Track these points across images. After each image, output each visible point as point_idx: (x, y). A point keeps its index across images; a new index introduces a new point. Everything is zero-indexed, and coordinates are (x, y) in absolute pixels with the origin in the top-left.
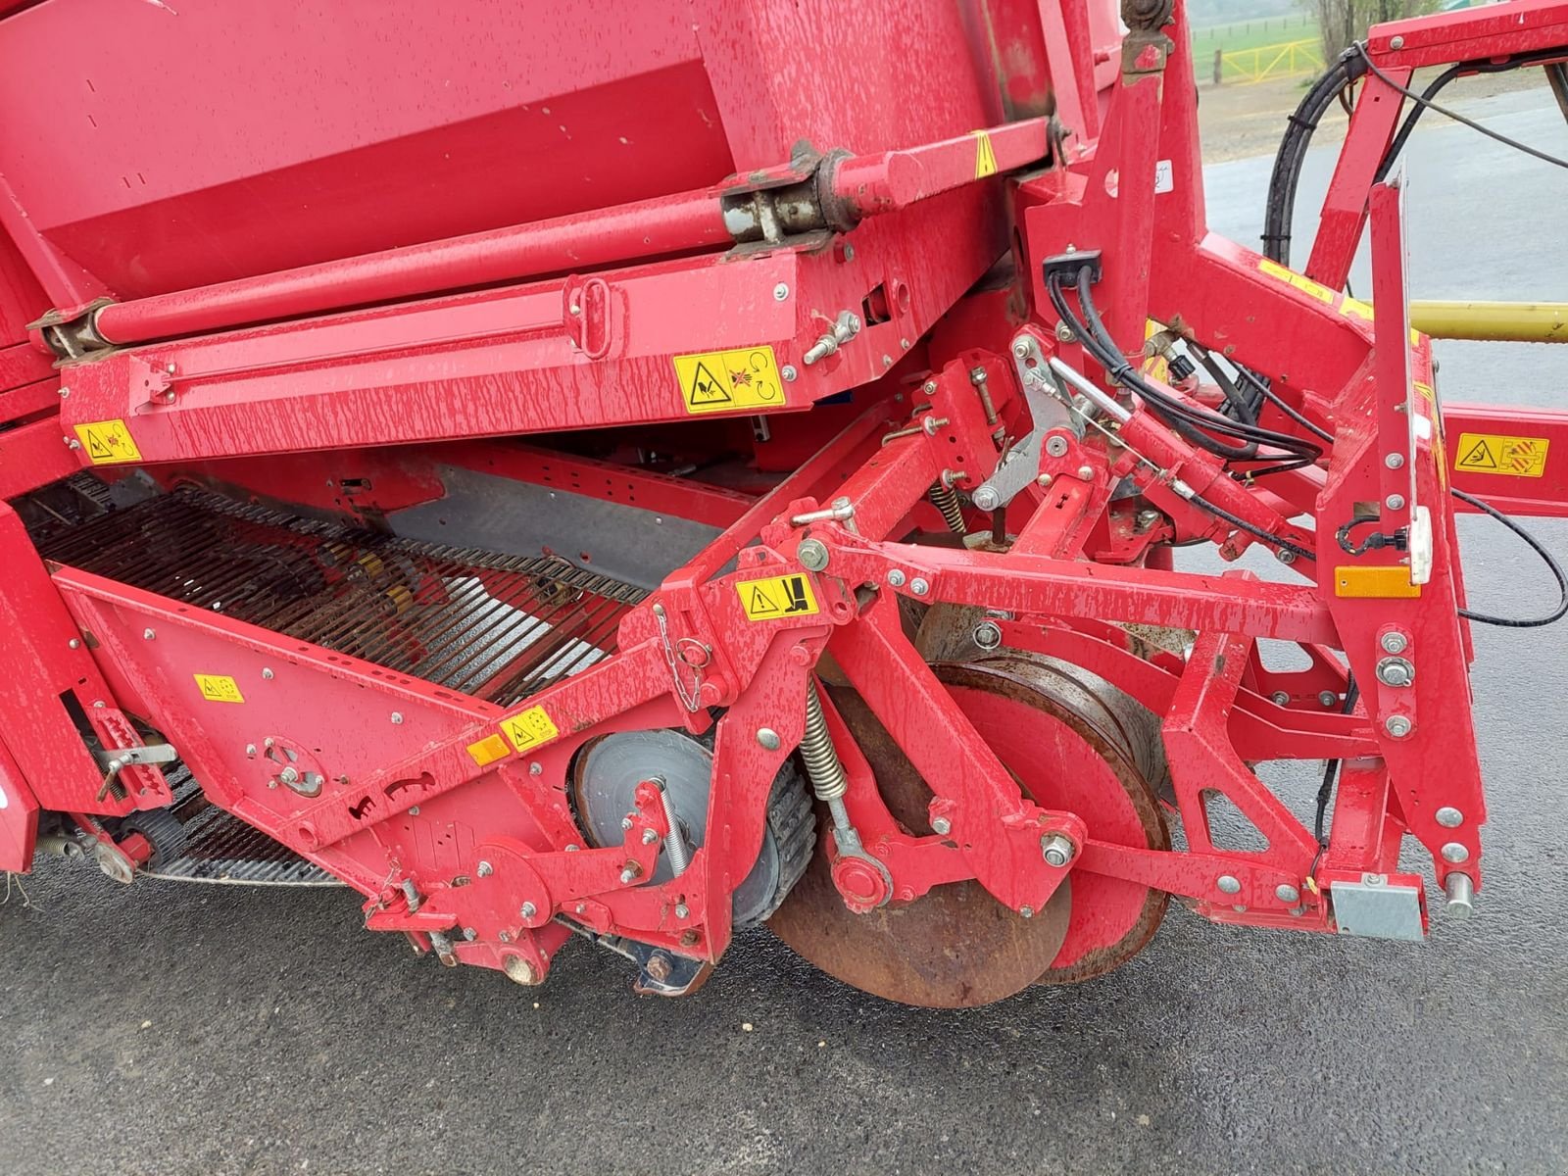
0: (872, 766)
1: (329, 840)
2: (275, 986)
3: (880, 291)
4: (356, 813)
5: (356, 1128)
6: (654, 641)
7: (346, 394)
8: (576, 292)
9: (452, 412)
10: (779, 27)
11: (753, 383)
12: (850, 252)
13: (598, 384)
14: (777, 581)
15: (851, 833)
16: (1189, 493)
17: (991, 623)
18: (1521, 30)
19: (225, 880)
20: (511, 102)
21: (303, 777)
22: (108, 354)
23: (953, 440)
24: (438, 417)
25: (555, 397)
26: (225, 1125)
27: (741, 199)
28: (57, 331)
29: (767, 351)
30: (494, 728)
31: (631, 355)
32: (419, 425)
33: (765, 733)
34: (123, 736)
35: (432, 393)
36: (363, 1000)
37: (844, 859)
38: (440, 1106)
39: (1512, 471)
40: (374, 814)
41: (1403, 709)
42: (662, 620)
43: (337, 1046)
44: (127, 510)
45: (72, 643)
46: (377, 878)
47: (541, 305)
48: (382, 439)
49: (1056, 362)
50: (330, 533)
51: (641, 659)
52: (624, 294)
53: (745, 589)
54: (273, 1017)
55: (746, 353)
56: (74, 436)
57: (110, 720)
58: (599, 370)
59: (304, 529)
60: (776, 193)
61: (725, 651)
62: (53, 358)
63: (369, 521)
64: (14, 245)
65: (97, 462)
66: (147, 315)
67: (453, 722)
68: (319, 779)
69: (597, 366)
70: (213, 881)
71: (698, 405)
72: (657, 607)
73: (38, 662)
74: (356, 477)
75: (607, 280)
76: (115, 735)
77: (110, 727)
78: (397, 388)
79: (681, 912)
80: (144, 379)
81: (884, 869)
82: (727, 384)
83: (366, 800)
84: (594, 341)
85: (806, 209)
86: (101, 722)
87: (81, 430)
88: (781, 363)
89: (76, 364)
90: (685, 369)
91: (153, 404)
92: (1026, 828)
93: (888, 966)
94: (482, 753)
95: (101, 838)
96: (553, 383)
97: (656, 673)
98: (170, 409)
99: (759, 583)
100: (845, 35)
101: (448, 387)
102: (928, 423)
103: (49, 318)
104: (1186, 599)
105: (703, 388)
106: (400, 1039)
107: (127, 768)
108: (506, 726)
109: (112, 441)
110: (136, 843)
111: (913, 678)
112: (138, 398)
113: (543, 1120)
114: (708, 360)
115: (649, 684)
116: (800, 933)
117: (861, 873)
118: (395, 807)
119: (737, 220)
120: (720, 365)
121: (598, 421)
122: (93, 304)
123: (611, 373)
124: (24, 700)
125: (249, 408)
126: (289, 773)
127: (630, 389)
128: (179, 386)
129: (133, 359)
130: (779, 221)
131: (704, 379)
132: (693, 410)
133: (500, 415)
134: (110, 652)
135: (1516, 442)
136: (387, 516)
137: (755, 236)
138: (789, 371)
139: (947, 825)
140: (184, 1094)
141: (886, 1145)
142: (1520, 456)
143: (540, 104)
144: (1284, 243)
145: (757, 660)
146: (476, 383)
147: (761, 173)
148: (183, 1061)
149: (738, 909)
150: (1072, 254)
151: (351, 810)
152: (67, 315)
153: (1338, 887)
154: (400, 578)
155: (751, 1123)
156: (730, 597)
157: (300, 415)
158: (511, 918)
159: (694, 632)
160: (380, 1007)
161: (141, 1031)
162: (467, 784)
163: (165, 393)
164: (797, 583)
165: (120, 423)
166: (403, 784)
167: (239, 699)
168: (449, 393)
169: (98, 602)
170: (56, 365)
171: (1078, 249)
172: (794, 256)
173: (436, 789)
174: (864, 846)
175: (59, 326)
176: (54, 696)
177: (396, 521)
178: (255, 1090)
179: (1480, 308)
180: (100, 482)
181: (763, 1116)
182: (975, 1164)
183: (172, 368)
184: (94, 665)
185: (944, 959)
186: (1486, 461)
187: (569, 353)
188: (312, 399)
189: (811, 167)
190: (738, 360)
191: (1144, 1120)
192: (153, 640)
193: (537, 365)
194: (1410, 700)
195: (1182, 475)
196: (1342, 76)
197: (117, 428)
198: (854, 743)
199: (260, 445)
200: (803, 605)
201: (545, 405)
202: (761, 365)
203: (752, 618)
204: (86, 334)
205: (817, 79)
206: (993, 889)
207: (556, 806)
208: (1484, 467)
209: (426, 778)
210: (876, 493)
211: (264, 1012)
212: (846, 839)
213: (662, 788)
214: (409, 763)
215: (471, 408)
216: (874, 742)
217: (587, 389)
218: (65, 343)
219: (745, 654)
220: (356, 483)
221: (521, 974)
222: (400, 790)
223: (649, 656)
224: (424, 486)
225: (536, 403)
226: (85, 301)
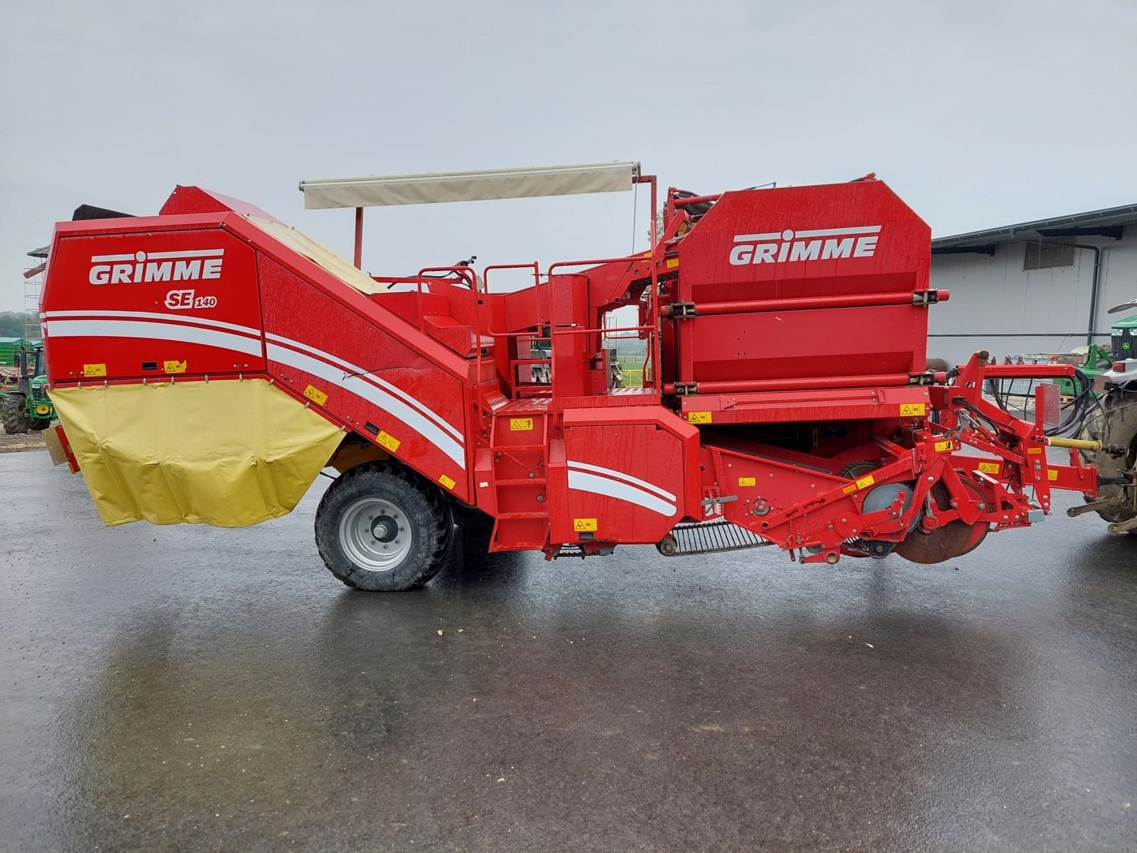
6: (910, 457)
9: (834, 413)
11: (918, 410)
14: (944, 443)
15: (931, 510)
21: (764, 510)
25: (866, 411)
27: (914, 377)
29: (922, 405)
31: (889, 403)
33: (930, 478)
37: (928, 517)
40: (798, 514)
55: (917, 405)
56: (687, 415)
57: (712, 490)
61: (928, 458)
65: (692, 423)
69: (877, 406)
71: (904, 414)
76: (711, 495)
78: (819, 408)
79: (902, 524)
80: (727, 401)
81: (937, 519)
82: (912, 410)
84: (877, 400)
87: (691, 414)
89: (689, 397)
90: (903, 407)
91: (727, 408)
94: (846, 491)
96: (866, 408)
97: (908, 465)
98: (733, 409)
99: (939, 443)
105: (906, 411)
108: (858, 482)
109: (702, 417)
112: (724, 406)
114: (906, 406)
115: (905, 468)
117: (933, 521)
118: (808, 511)
119: (914, 380)
120: (910, 406)
123: (883, 407)
126: (761, 508)
127: (887, 410)
137: (916, 384)
138: (928, 408)
139: (956, 504)
145: (935, 461)
146: (844, 407)
151: (788, 515)
153: (1030, 511)
156: (932, 446)
162: (838, 500)
163: (734, 405)
164: (949, 443)
165: (710, 412)
166: (811, 504)
167: (754, 485)
172: (928, 388)
173: (825, 503)
174: (933, 513)
187: (870, 402)
192: (730, 467)
197: (707, 414)
203: (937, 451)
204: (693, 389)
207: (858, 507)
209: (823, 500)
214: (814, 498)
217: (876, 410)
218: (686, 391)
219: (932, 459)
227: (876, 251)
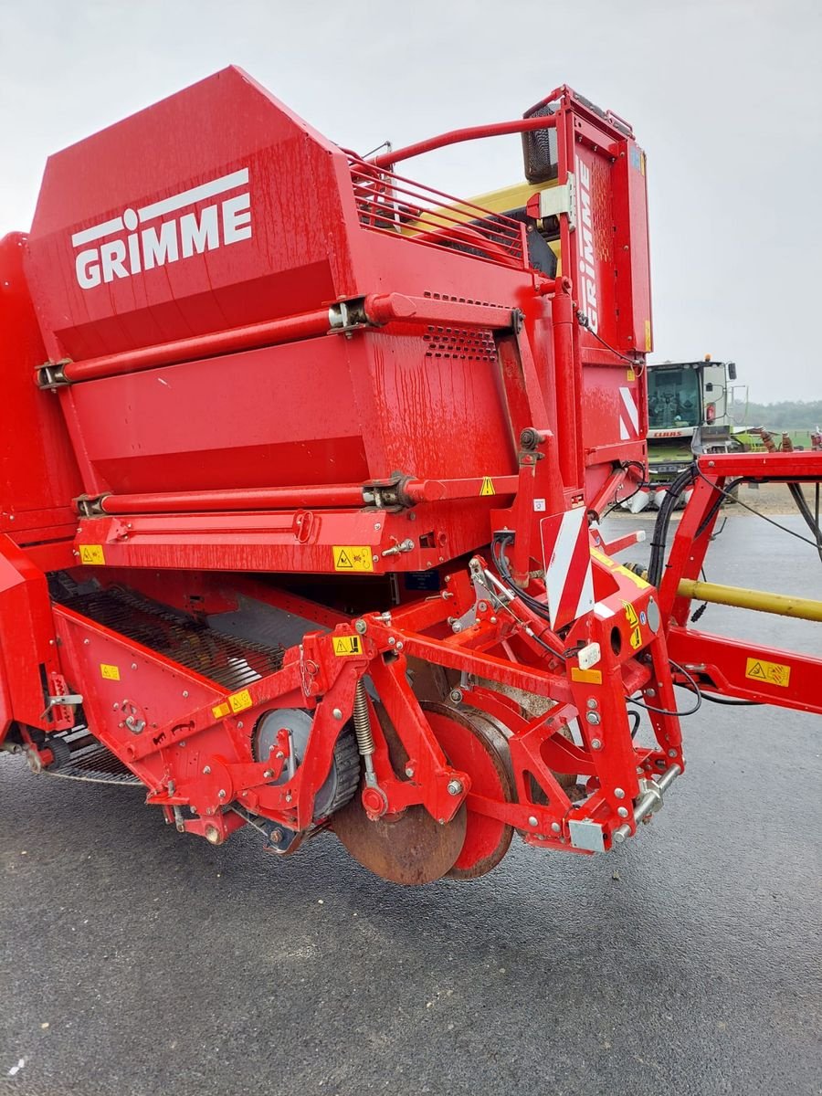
0: (388, 744)
1: (141, 756)
2: (91, 847)
3: (431, 535)
4: (156, 741)
5: (115, 911)
6: (297, 662)
7: (200, 545)
8: (300, 516)
9: (242, 559)
10: (394, 429)
11: (362, 561)
12: (414, 516)
13: (302, 554)
14: (348, 638)
15: (373, 774)
16: (532, 634)
17: (459, 690)
18: (764, 466)
19: (83, 779)
20: (290, 440)
21: (136, 723)
22: (103, 516)
23: (455, 604)
24: (235, 560)
25: (284, 557)
26: (52, 900)
27: (369, 489)
28: (84, 503)
29: (369, 549)
30: (226, 700)
31: (319, 543)
32: (227, 563)
33: (337, 711)
34: (60, 690)
35: (235, 550)
36: (133, 860)
37: (368, 789)
38: (158, 909)
39: (773, 682)
40: (164, 742)
41: (597, 736)
42: (302, 652)
43: (114, 877)
44: (84, 595)
45: (51, 642)
46: (157, 781)
47: (285, 520)
48: (211, 567)
49: (487, 572)
50: (178, 622)
51: (291, 670)
52: (320, 519)
53: (336, 640)
54: (87, 860)
55: (361, 548)
56: (78, 550)
57: (57, 681)
58: (304, 549)
59: (167, 618)
60: (382, 489)
61: (324, 669)
62: (79, 515)
63: (199, 619)
64: (78, 466)
65: (84, 563)
66: (125, 502)
67: (210, 696)
68: (144, 723)
69: (302, 548)
70: (77, 778)
71: (340, 567)
72: (301, 646)
73: (35, 647)
74: (198, 595)
75: (314, 513)
76: (57, 688)
77: (56, 684)
78: (222, 546)
79: (288, 798)
80: (117, 529)
81: (385, 795)
82: (352, 560)
83: (163, 734)
84: (304, 536)
85: (393, 496)
86: (53, 681)
87: (82, 548)
88: (373, 555)
89: (89, 518)
90: (337, 551)
91: (117, 540)
92: (443, 776)
93: (385, 858)
94: (218, 712)
95: (32, 747)
96: (284, 551)
97: (296, 677)
98: (124, 543)
99: (341, 639)
100: (428, 433)
101: (242, 548)
102: (444, 594)
103: (82, 497)
104: (510, 672)
105: (342, 561)
106: (146, 878)
107: (57, 707)
108: (231, 699)
109: (94, 554)
110: (47, 753)
111: (404, 697)
112: (112, 536)
113: (206, 923)
114: (347, 549)
115: (293, 683)
116: (348, 835)
117: (376, 797)
118: (174, 739)
119: (367, 497)
120: (351, 552)
121: (300, 569)
122: (103, 494)
123: (308, 550)
124: (23, 663)
125: (157, 547)
126: (130, 719)
127: (314, 557)
128: (131, 534)
129: (115, 520)
130: (382, 499)
131: (344, 558)
132: (337, 569)
133: (261, 562)
134: (67, 648)
135: (775, 666)
136: (208, 617)
137: (373, 504)
138: (376, 557)
139: (412, 772)
140: (35, 885)
141: (370, 960)
142: (777, 674)
143: (301, 442)
144: (661, 548)
145: (337, 675)
146: (254, 547)
147: (378, 481)
148: (38, 871)
149: (317, 808)
150: (506, 530)
151: (154, 740)
152: (90, 497)
153: (572, 822)
154: (207, 650)
155: (308, 940)
156: (330, 643)
157: (179, 553)
158: (213, 799)
159: (313, 659)
160: (141, 864)
161: (21, 855)
162: (209, 729)
163: (124, 536)
164: (355, 639)
165: (101, 546)
166: (181, 726)
167: (118, 679)
168: (242, 551)
169: (68, 621)
170: (79, 518)
171: (509, 529)
172: (385, 514)
173: (195, 730)
174: (378, 783)
175: (86, 501)
176: (37, 664)
177: (211, 620)
178: (70, 889)
179: (754, 594)
180: (74, 582)
181: (314, 940)
182: (412, 975)
183: (130, 526)
184: (57, 655)
185: (411, 855)
186: (760, 674)
187: (293, 540)
188: (185, 546)
189: (397, 481)
190: (357, 551)
191: (503, 970)
192: (88, 645)
193: (279, 543)
194: (600, 731)
195: (530, 626)
196: (689, 475)
197: (98, 549)
198: (381, 731)
199: (158, 564)
200: (356, 650)
201: (279, 560)
202: (366, 554)
203: (337, 654)
204: (96, 507)
205: (411, 448)
206: (429, 809)
207: (246, 745)
208: (759, 677)
209: (192, 724)
210: (408, 616)
211: (82, 857)
212: (371, 779)
213: (290, 734)
214: (184, 716)
215: (249, 558)
216: (390, 732)
217: (298, 555)
218: (86, 508)
219: (332, 671)
220: (197, 598)
221: (213, 838)
222: (179, 730)
223: (294, 669)
224: (229, 603)
225: (276, 558)
226: (100, 493)
227: (254, 224)
